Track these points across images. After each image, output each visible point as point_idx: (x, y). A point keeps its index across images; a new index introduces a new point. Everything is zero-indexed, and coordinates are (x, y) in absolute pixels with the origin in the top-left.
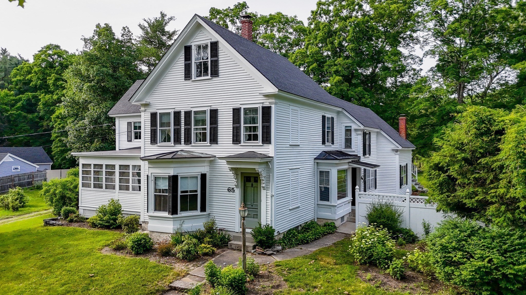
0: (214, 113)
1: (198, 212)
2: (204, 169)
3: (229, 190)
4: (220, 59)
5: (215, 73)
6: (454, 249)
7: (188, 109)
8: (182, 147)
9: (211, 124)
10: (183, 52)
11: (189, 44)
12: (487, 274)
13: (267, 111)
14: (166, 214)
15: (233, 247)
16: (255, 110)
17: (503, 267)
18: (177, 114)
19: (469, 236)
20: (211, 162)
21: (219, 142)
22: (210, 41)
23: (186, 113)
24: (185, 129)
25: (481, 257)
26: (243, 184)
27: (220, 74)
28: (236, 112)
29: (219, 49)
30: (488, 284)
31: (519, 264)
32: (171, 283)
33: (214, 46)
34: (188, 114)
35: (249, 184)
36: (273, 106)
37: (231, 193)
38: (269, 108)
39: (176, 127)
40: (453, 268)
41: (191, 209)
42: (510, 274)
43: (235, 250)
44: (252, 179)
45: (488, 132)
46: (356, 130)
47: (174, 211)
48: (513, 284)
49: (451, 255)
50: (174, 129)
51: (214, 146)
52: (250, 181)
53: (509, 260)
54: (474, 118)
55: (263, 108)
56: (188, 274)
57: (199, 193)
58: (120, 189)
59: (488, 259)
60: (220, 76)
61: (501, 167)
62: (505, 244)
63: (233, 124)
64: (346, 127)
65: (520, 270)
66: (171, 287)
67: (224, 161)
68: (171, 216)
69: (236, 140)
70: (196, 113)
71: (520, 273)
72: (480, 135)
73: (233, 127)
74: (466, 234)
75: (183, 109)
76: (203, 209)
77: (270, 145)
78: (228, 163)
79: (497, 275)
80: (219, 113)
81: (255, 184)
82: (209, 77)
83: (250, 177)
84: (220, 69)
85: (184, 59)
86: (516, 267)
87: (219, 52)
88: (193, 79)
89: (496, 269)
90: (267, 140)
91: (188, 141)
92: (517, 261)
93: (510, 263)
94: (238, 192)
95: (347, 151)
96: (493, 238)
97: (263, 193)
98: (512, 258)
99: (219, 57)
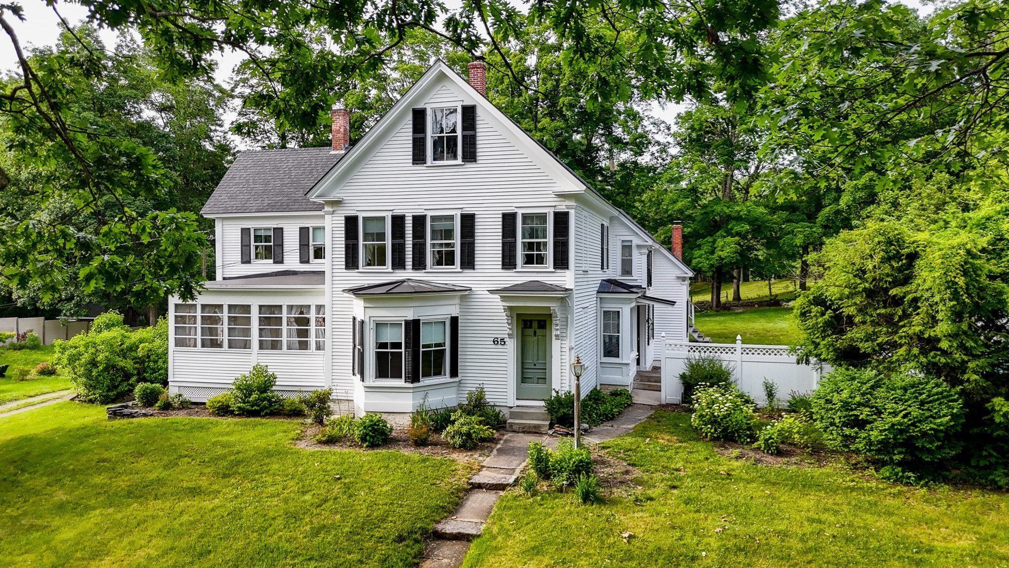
0: (468, 221)
1: (446, 378)
2: (453, 309)
3: (495, 342)
4: (478, 134)
5: (470, 155)
6: (859, 404)
7: (419, 212)
8: (408, 273)
9: (462, 237)
10: (410, 117)
11: (420, 106)
12: (901, 432)
13: (561, 220)
14: (400, 383)
15: (515, 427)
16: (543, 218)
17: (920, 421)
18: (398, 221)
19: (872, 387)
20: (463, 298)
21: (476, 267)
22: (461, 103)
23: (414, 217)
24: (414, 245)
25: (894, 413)
26: (520, 332)
27: (478, 158)
28: (509, 220)
29: (478, 119)
30: (901, 445)
31: (940, 417)
32: (469, 479)
33: (469, 113)
34: (419, 221)
35: (530, 332)
36: (572, 213)
37: (500, 346)
38: (566, 214)
39: (397, 241)
40: (856, 429)
41: (435, 374)
42: (931, 429)
43: (518, 432)
44: (535, 325)
45: (898, 256)
46: (639, 247)
47: (414, 378)
48: (931, 443)
49: (855, 412)
50: (393, 245)
51: (468, 272)
52: (531, 327)
53: (927, 414)
54: (882, 238)
55: (556, 214)
56: (483, 467)
57: (447, 347)
58: (261, 347)
59: (904, 413)
60: (479, 162)
61: (915, 300)
62: (921, 394)
63: (503, 237)
64: (623, 241)
65: (941, 424)
66: (471, 484)
67: (497, 296)
68: (411, 385)
69: (508, 262)
70: (433, 218)
71: (942, 428)
72: (887, 260)
73: (503, 244)
74: (868, 385)
75: (409, 212)
76: (454, 373)
77: (567, 271)
78: (504, 299)
79: (914, 432)
80: (476, 220)
81: (539, 332)
82: (459, 161)
83: (531, 321)
84: (478, 150)
85: (411, 130)
86: (939, 421)
87: (478, 122)
88: (429, 163)
89: (913, 425)
90: (561, 262)
91: (419, 264)
92: (936, 413)
93: (927, 418)
94: (511, 347)
95: (625, 279)
96: (905, 389)
97: (556, 345)
98: (931, 411)
99: (478, 130)
